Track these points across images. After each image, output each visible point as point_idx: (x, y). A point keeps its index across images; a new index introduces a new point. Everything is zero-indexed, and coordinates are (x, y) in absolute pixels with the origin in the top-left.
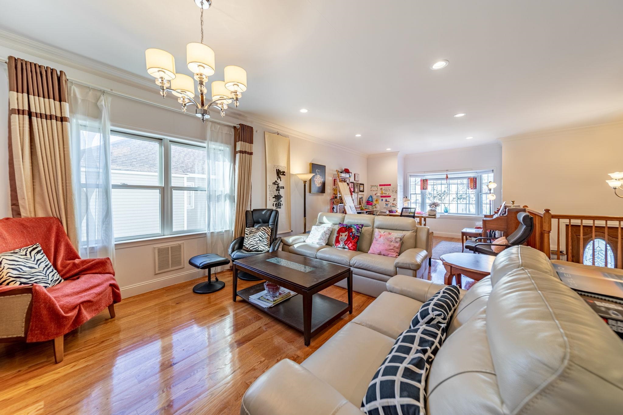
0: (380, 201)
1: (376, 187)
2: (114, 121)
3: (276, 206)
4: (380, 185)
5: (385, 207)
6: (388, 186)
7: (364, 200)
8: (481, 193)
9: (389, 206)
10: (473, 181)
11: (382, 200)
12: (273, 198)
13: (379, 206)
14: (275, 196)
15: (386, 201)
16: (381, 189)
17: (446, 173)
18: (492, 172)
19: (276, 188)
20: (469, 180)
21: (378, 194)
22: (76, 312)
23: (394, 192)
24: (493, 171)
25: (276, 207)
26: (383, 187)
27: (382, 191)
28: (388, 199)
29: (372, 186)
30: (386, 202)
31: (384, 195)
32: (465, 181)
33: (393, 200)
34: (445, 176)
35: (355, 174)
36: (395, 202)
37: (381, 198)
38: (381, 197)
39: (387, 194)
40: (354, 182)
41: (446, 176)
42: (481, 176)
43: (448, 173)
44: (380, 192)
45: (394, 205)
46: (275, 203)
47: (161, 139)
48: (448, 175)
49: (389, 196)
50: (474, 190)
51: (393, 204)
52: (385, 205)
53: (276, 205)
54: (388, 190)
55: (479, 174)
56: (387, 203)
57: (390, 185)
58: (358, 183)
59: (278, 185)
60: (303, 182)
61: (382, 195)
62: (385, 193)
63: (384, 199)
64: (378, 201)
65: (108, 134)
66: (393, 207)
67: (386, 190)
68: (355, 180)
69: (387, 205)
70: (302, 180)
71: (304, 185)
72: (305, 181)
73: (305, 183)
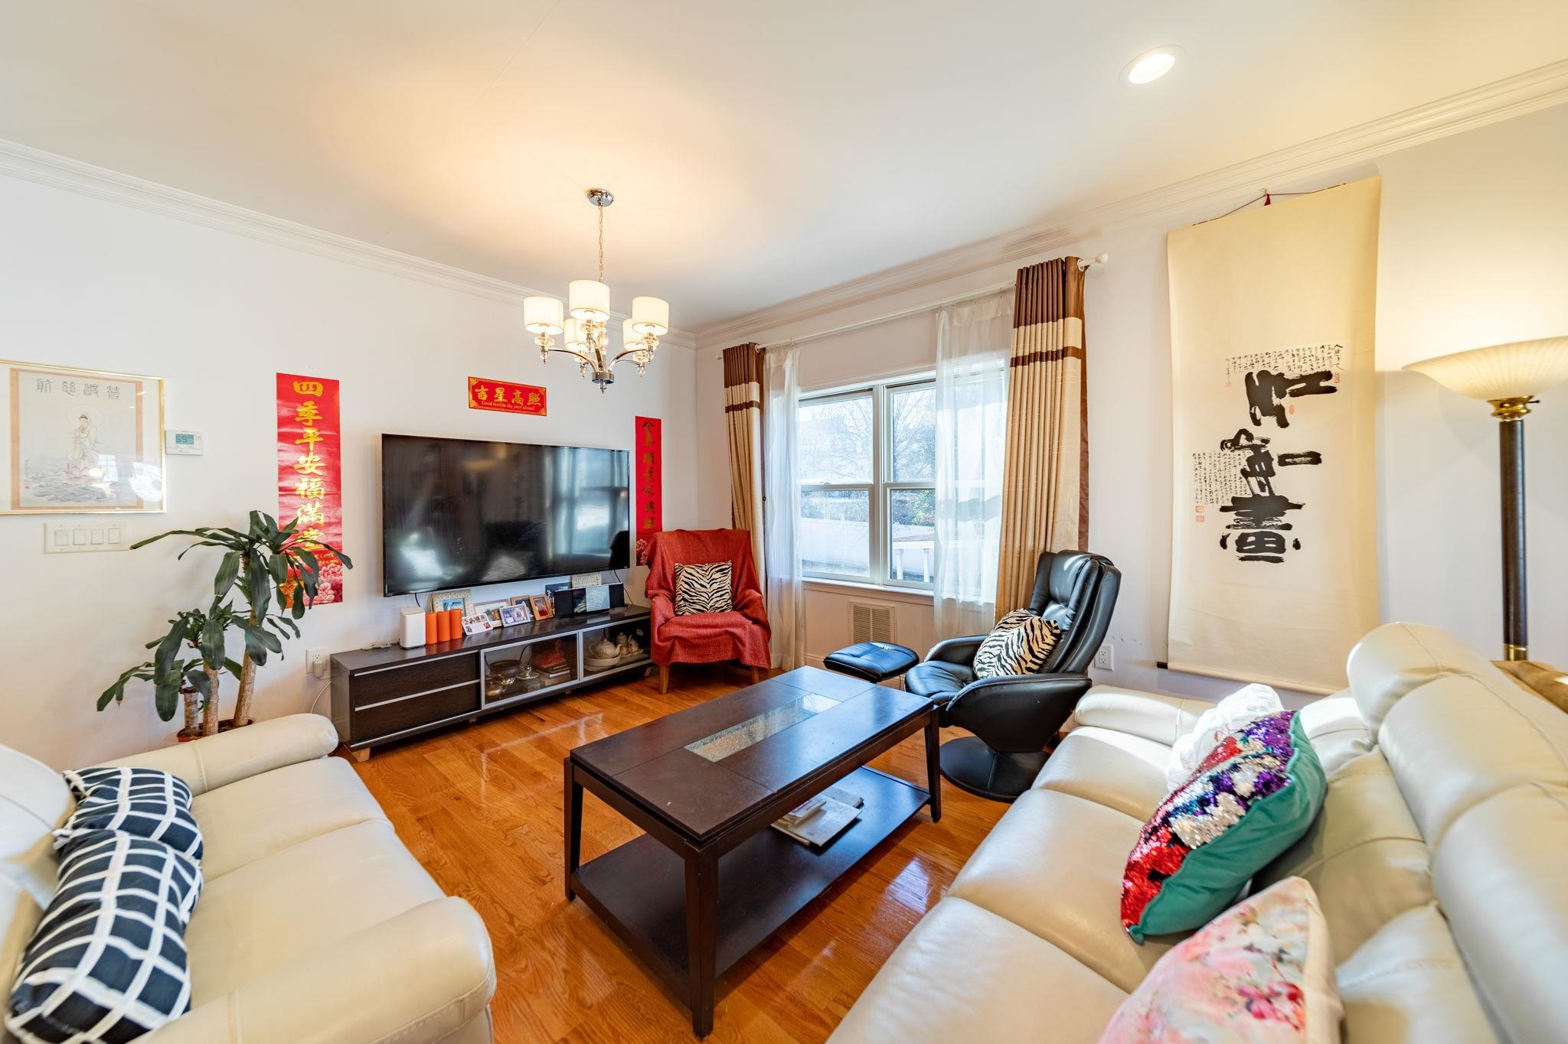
2: (805, 385)
3: (1239, 550)
12: (1224, 509)
14: (1234, 499)
19: (1244, 464)
22: (668, 644)
25: (1243, 555)
46: (1235, 534)
47: (871, 389)
53: (1241, 542)
59: (1254, 448)
60: (1492, 409)
65: (794, 407)
71: (1503, 424)
72: (1513, 402)
73: (1513, 414)
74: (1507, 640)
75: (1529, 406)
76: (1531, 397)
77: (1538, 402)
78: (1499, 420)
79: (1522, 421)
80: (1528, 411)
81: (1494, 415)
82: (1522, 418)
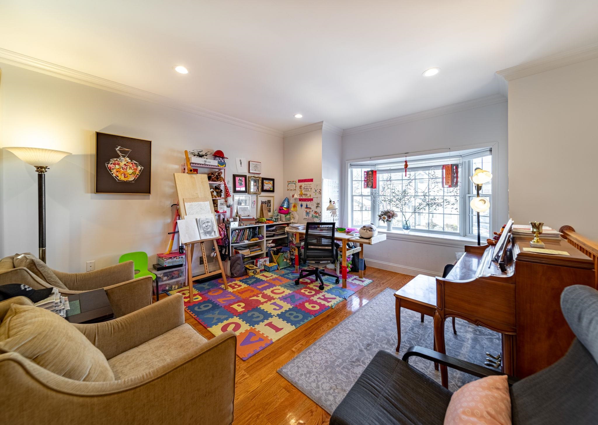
0: (299, 207)
1: (294, 183)
4: (300, 181)
5: (305, 217)
6: (310, 181)
7: (275, 206)
8: (469, 195)
9: (311, 216)
10: (450, 172)
11: (302, 205)
13: (297, 216)
15: (307, 207)
16: (301, 187)
17: (404, 159)
18: (489, 153)
20: (444, 170)
21: (296, 196)
23: (317, 192)
24: (491, 150)
26: (303, 184)
27: (301, 191)
28: (308, 203)
29: (289, 183)
30: (306, 210)
31: (304, 197)
32: (439, 173)
33: (316, 205)
34: (402, 166)
35: (249, 162)
36: (318, 210)
37: (300, 202)
38: (300, 200)
39: (308, 195)
40: (248, 175)
41: (404, 164)
42: (469, 162)
43: (408, 158)
44: (299, 193)
45: (317, 215)
48: (408, 164)
49: (311, 200)
50: (455, 189)
51: (316, 212)
52: (305, 214)
54: (310, 190)
55: (466, 160)
56: (308, 210)
57: (311, 180)
58: (259, 178)
60: (36, 169)
61: (301, 198)
62: (305, 194)
63: (304, 203)
64: (296, 207)
66: (316, 218)
67: (307, 189)
68: (249, 172)
69: (307, 213)
70: (31, 163)
71: (39, 174)
72: (42, 167)
73: (42, 172)
74: (40, 247)
75: (46, 170)
76: (47, 167)
77: (49, 169)
78: (38, 173)
79: (44, 174)
80: (46, 171)
81: (36, 171)
82: (45, 173)
